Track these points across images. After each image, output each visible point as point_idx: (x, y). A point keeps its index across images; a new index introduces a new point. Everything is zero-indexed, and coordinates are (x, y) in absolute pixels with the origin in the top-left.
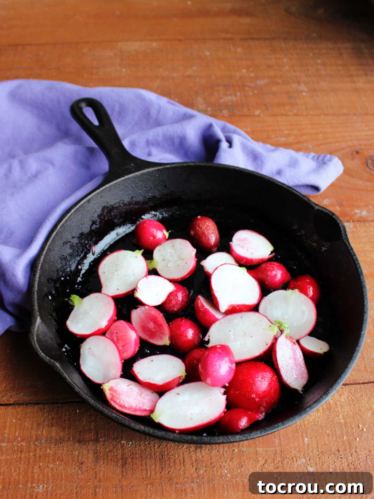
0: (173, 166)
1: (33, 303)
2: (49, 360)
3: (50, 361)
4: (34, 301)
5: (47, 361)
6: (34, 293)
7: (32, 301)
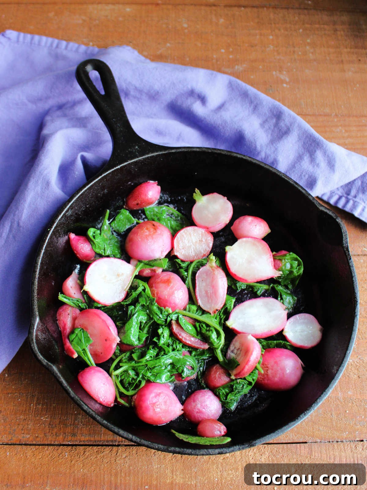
0: (178, 150)
1: (33, 301)
2: (46, 363)
3: (48, 364)
4: (34, 300)
5: (45, 364)
6: (34, 291)
7: (32, 299)
